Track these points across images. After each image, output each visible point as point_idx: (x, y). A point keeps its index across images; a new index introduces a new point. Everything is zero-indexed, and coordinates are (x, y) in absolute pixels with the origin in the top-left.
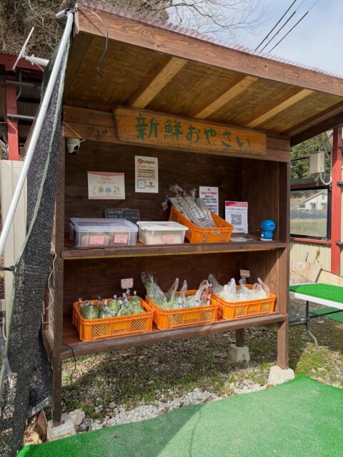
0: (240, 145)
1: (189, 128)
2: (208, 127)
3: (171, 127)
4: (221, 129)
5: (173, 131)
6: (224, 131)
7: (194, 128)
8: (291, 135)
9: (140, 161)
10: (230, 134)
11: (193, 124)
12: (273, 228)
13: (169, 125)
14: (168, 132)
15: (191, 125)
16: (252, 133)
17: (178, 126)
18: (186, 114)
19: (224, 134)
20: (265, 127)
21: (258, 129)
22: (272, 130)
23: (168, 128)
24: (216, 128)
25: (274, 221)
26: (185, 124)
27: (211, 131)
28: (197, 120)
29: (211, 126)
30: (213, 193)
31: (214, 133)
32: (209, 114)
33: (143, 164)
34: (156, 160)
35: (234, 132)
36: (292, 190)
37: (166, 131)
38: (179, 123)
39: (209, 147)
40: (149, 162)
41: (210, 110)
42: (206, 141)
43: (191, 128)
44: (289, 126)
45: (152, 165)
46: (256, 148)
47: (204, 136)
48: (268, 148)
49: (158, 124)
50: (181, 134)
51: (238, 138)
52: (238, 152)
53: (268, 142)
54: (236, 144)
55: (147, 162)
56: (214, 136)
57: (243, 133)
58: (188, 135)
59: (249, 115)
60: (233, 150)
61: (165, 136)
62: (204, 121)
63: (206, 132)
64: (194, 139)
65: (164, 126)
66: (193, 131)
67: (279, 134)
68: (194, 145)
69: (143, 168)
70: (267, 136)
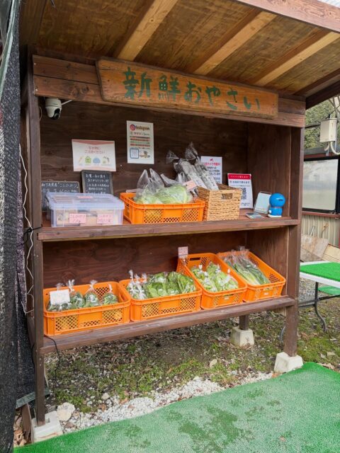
0: (248, 106)
1: (187, 86)
2: (211, 84)
3: (167, 84)
4: (227, 88)
5: (169, 89)
6: (230, 90)
7: (194, 86)
8: (307, 95)
9: (133, 127)
10: (236, 93)
11: (193, 81)
12: (282, 203)
13: (164, 82)
14: (163, 90)
15: (190, 83)
16: (262, 93)
17: (174, 84)
18: (185, 68)
19: (229, 93)
20: (276, 85)
21: (269, 87)
22: (285, 89)
23: (163, 85)
24: (219, 85)
25: (285, 195)
26: (183, 80)
27: (214, 89)
28: (197, 76)
29: (214, 84)
30: (217, 164)
31: (217, 92)
32: (212, 68)
33: (136, 131)
34: (151, 125)
35: (240, 90)
36: (305, 160)
37: (160, 89)
38: (177, 79)
39: (211, 108)
40: (144, 129)
41: (213, 62)
42: (208, 101)
43: (191, 86)
44: (306, 83)
45: (146, 132)
46: (266, 111)
47: (206, 95)
48: (280, 111)
49: (151, 80)
50: (179, 92)
51: (245, 99)
52: (245, 115)
53: (280, 104)
54: (244, 106)
55: (140, 128)
56: (218, 95)
57: (252, 93)
58: (187, 93)
59: (259, 70)
60: (240, 113)
61: (159, 94)
62: (206, 78)
63: (208, 91)
64: (195, 99)
65: (158, 83)
66: (192, 89)
67: (294, 94)
68: (194, 106)
69: (136, 135)
70: (280, 97)
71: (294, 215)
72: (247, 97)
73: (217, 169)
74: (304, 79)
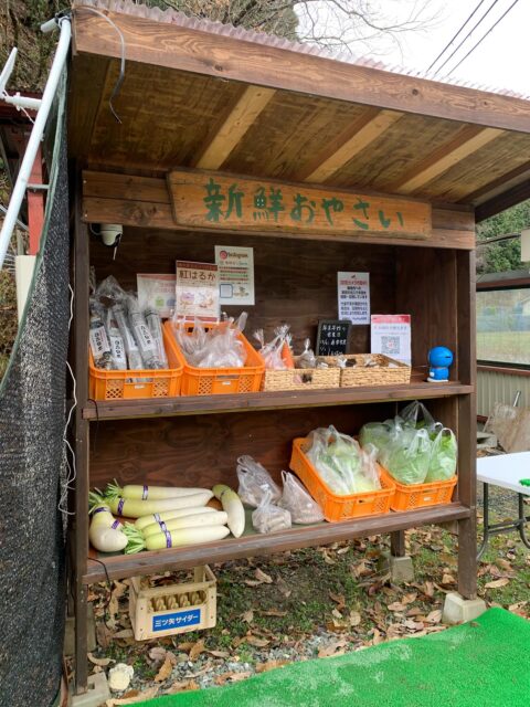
0: (386, 223)
1: (295, 200)
2: (328, 196)
3: (265, 199)
4: (352, 199)
5: (269, 205)
6: (358, 202)
7: (305, 199)
8: (476, 204)
9: (224, 254)
10: (367, 205)
11: (303, 192)
12: (449, 361)
13: (262, 196)
14: (259, 207)
15: (299, 195)
16: (405, 204)
17: (276, 197)
18: (292, 175)
19: (357, 207)
20: (429, 191)
21: (418, 195)
22: (444, 195)
23: (259, 201)
24: (340, 196)
25: (452, 349)
26: (288, 193)
27: (334, 202)
28: (310, 185)
29: (334, 194)
30: (361, 283)
31: (337, 206)
32: (329, 174)
33: (229, 259)
34: (250, 251)
35: (374, 202)
36: (478, 290)
37: (256, 206)
38: (279, 191)
39: (331, 228)
40: (239, 256)
41: (329, 168)
42: (326, 219)
43: (299, 199)
44: (472, 188)
45: (243, 260)
46: (415, 229)
47: (323, 211)
48: (434, 227)
49: (243, 195)
50: (283, 209)
51: (381, 213)
52: (380, 235)
53: (434, 216)
54: (379, 223)
55: (235, 255)
56: (339, 210)
57: (389, 204)
58: (293, 210)
59: (399, 173)
60: (373, 233)
61: (255, 215)
62: (321, 187)
63: (325, 205)
64: (305, 217)
65: (252, 197)
66: (303, 204)
67: (456, 203)
68: (305, 227)
69: (229, 265)
70: (433, 208)
71: (465, 378)
72: (384, 210)
73: (363, 289)
74: (469, 182)
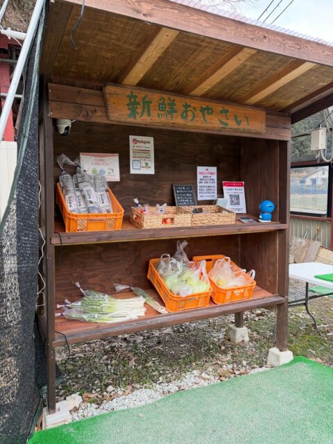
0: (239, 123)
1: (184, 106)
2: (205, 104)
3: (165, 105)
4: (218, 107)
5: (167, 109)
6: (222, 109)
7: (190, 106)
8: (292, 112)
9: (135, 141)
10: (228, 111)
11: (188, 101)
12: (272, 209)
13: (163, 104)
14: (162, 110)
15: (186, 103)
16: (251, 111)
17: (172, 104)
18: (182, 90)
19: (221, 112)
20: (264, 103)
21: (257, 106)
22: (272, 106)
23: (161, 107)
24: (213, 105)
25: (274, 202)
26: (179, 102)
27: (208, 109)
28: (193, 97)
29: (208, 104)
30: (212, 173)
31: (209, 111)
32: (205, 90)
33: (138, 144)
34: (151, 139)
35: (232, 109)
36: (292, 167)
37: (159, 110)
38: (174, 100)
39: (205, 125)
40: (145, 142)
41: (205, 87)
42: (202, 119)
43: (186, 106)
44: (291, 102)
45: (147, 145)
46: (255, 127)
47: (200, 113)
48: (267, 126)
49: (151, 102)
50: (176, 112)
51: (236, 116)
52: (236, 130)
53: (267, 119)
54: (234, 122)
55: (142, 142)
56: (211, 113)
57: (241, 111)
58: (183, 113)
59: (247, 91)
60: (231, 129)
61: (159, 115)
62: (200, 99)
63: (202, 110)
64: (190, 118)
65: (157, 104)
66: (188, 109)
67: (280, 111)
68: (190, 124)
69: (138, 148)
70: (267, 114)
71: (283, 220)
72: (237, 115)
73: (213, 178)
74: (289, 98)
